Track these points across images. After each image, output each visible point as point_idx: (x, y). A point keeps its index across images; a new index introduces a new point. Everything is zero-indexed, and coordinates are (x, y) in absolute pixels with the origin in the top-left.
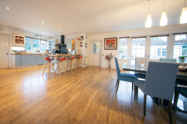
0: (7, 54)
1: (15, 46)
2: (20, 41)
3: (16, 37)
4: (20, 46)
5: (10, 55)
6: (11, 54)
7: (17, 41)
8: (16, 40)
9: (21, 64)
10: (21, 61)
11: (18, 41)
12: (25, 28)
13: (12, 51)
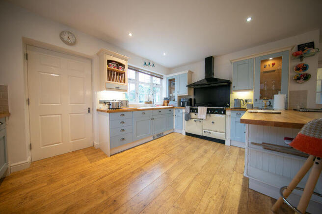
0: (89, 111)
1: (107, 89)
2: (117, 75)
3: (109, 62)
4: (117, 89)
5: (95, 112)
6: (98, 110)
7: (111, 75)
8: (108, 70)
9: (123, 139)
10: (123, 130)
11: (114, 75)
12: (130, 35)
13: (101, 102)
